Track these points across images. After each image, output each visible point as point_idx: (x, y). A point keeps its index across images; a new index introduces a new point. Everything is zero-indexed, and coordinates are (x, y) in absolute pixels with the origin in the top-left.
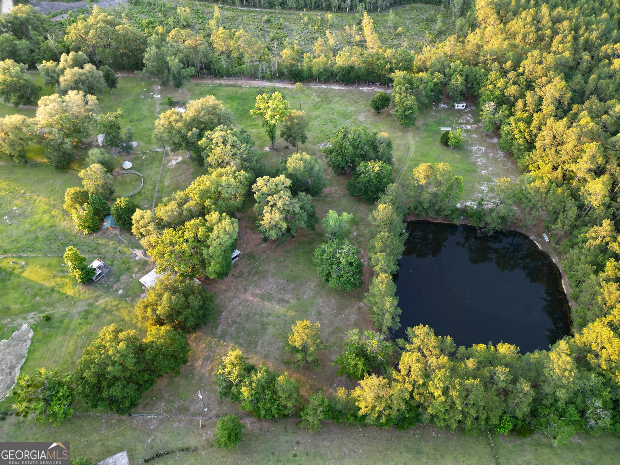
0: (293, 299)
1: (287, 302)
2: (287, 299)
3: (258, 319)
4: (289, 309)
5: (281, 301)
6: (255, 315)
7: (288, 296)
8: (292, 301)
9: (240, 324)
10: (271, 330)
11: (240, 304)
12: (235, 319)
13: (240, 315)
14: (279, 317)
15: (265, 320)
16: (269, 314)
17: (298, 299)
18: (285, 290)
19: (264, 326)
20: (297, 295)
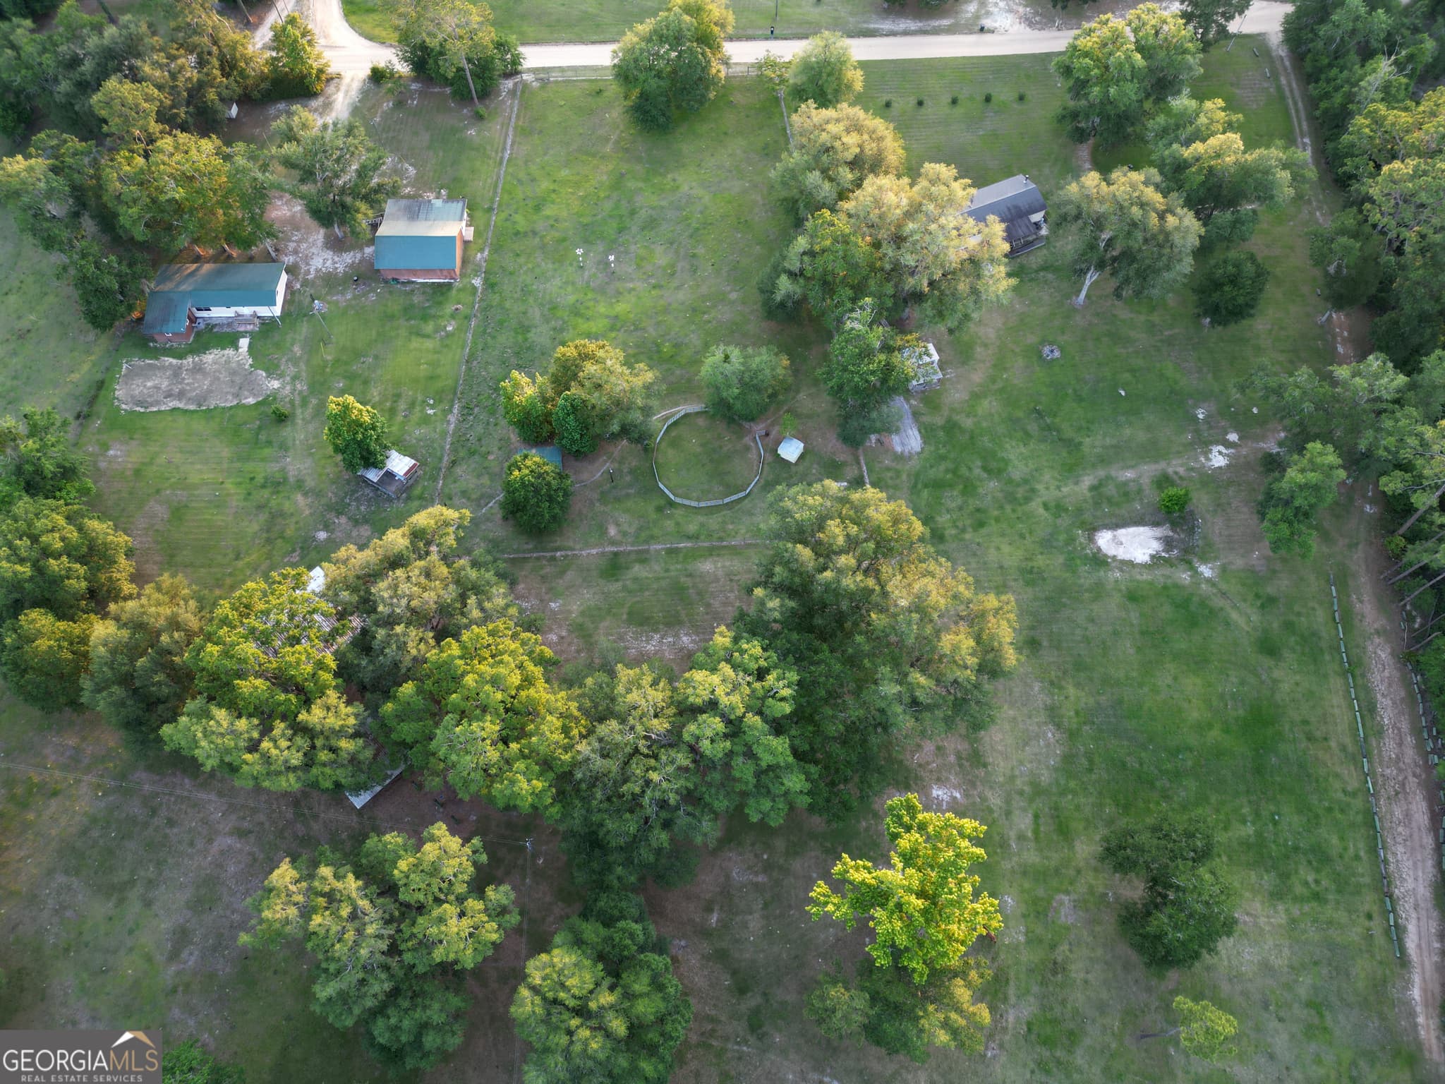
0: (178, 973)
1: (174, 956)
2: (184, 955)
3: (142, 873)
4: (149, 959)
5: (182, 937)
6: (159, 864)
7: (191, 957)
8: (173, 969)
9: (146, 825)
10: (100, 909)
11: (205, 821)
12: (163, 813)
13: (171, 823)
14: (131, 932)
15: (134, 894)
16: (148, 904)
17: (174, 991)
18: (214, 949)
19: (118, 891)
20: (187, 986)
